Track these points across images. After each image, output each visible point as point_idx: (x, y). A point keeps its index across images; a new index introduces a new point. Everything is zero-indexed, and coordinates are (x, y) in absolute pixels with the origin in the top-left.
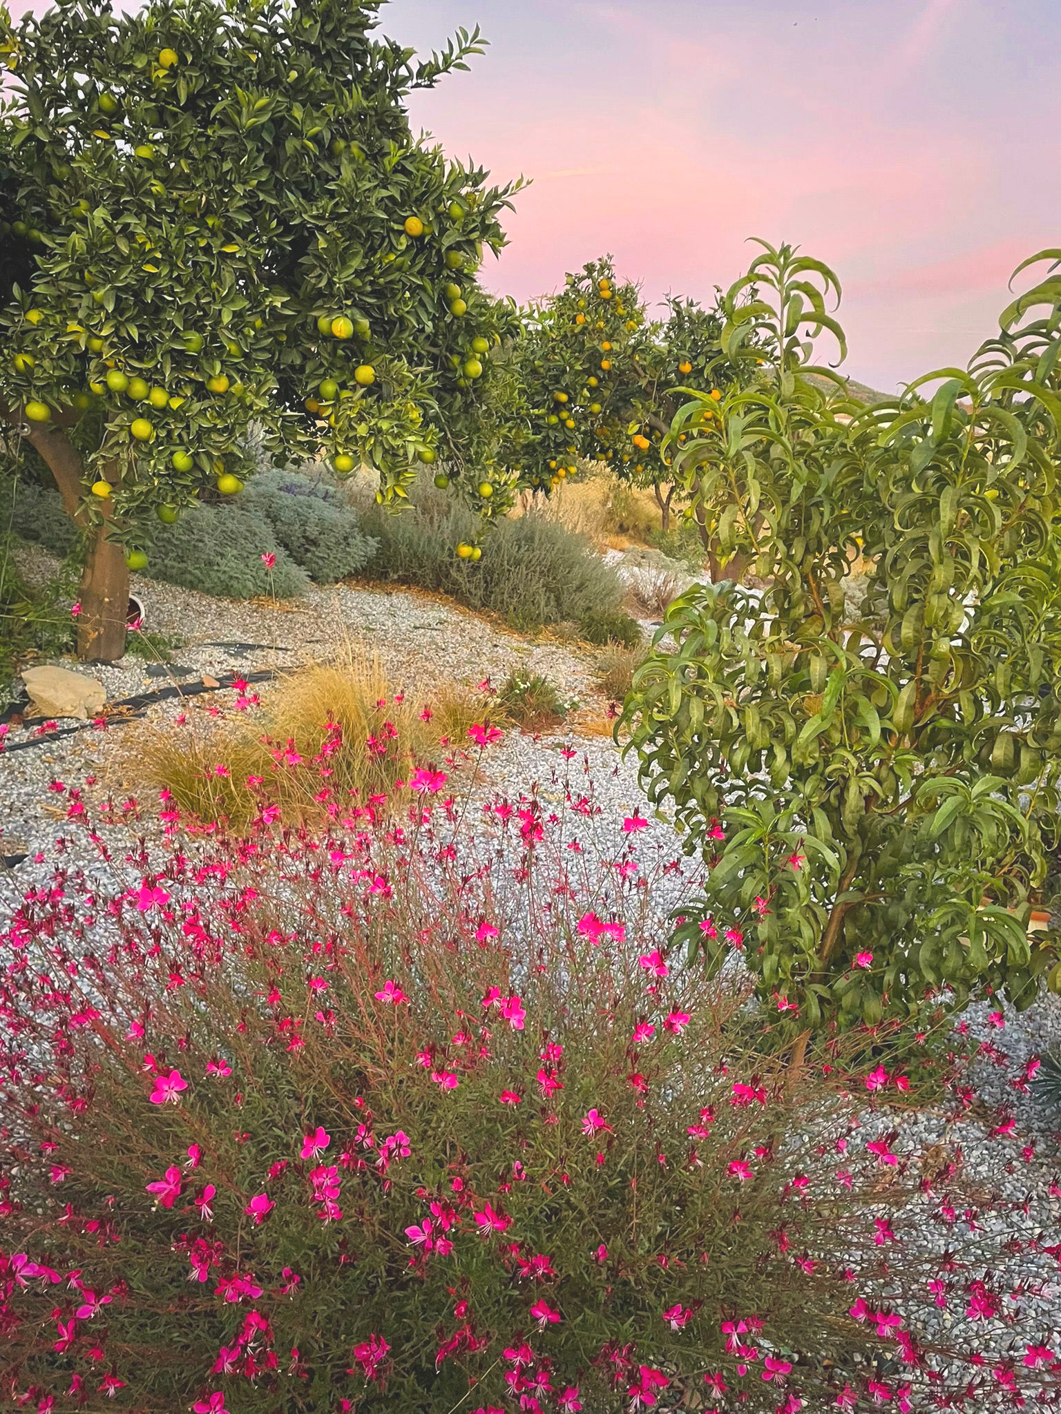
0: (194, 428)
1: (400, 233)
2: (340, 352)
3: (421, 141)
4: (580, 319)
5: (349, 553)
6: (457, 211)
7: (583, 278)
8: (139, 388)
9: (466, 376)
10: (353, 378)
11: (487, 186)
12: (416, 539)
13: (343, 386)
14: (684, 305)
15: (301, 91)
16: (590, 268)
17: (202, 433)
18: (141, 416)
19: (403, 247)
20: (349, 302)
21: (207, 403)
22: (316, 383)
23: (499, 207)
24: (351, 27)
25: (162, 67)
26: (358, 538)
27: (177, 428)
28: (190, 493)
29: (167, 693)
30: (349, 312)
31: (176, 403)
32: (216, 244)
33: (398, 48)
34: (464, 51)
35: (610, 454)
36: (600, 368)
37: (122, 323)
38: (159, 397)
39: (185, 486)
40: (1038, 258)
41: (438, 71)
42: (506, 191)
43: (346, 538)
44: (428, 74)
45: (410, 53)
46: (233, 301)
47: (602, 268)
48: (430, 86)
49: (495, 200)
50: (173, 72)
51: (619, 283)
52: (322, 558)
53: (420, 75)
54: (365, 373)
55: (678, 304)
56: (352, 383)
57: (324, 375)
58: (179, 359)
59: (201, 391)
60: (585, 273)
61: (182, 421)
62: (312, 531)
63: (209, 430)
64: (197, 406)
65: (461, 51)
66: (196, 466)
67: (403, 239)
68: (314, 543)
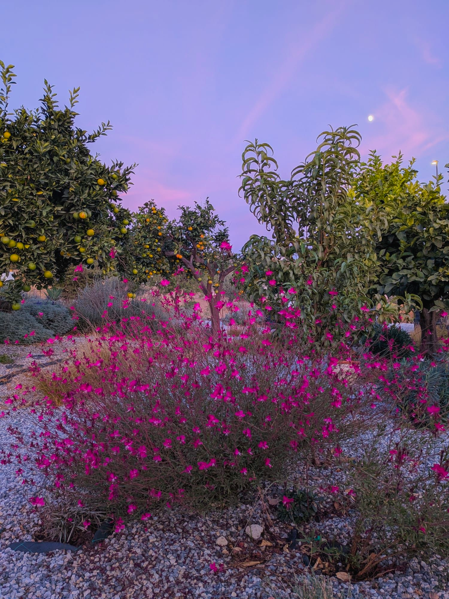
0: (35, 254)
1: (96, 185)
2: (80, 226)
3: (96, 157)
4: (148, 220)
5: (67, 323)
6: (115, 176)
7: (145, 208)
8: (13, 243)
9: (121, 234)
10: (86, 234)
11: (123, 168)
12: (92, 314)
13: (83, 238)
14: (185, 208)
15: (55, 142)
16: (146, 204)
17: (39, 255)
18: (14, 253)
19: (98, 189)
20: (85, 206)
21: (38, 245)
22: (73, 238)
23: (129, 173)
24: (68, 123)
25: (5, 138)
26: (70, 316)
27: (29, 255)
28: (35, 278)
29: (18, 373)
30: (85, 210)
31: (27, 247)
32: (34, 192)
33: (81, 130)
34: (106, 129)
35: (161, 271)
36: (158, 235)
37: (6, 220)
38: (20, 246)
39: (34, 276)
40: (322, 134)
41: (96, 136)
42: (130, 168)
43: (65, 318)
44: (92, 139)
45: (86, 132)
46: (45, 208)
47: (151, 204)
48: (94, 141)
49: (128, 171)
50: (10, 139)
51: (159, 207)
52: (56, 326)
53: (89, 138)
54: (91, 232)
55: (184, 208)
56: (86, 236)
57: (75, 235)
58: (28, 230)
59: (35, 241)
60: (145, 206)
61: (30, 252)
62: (51, 316)
63: (42, 254)
64: (34, 247)
65: (104, 129)
66: (37, 268)
67: (97, 186)
68: (52, 321)
